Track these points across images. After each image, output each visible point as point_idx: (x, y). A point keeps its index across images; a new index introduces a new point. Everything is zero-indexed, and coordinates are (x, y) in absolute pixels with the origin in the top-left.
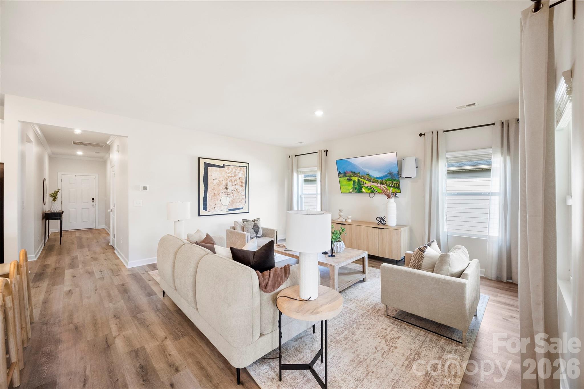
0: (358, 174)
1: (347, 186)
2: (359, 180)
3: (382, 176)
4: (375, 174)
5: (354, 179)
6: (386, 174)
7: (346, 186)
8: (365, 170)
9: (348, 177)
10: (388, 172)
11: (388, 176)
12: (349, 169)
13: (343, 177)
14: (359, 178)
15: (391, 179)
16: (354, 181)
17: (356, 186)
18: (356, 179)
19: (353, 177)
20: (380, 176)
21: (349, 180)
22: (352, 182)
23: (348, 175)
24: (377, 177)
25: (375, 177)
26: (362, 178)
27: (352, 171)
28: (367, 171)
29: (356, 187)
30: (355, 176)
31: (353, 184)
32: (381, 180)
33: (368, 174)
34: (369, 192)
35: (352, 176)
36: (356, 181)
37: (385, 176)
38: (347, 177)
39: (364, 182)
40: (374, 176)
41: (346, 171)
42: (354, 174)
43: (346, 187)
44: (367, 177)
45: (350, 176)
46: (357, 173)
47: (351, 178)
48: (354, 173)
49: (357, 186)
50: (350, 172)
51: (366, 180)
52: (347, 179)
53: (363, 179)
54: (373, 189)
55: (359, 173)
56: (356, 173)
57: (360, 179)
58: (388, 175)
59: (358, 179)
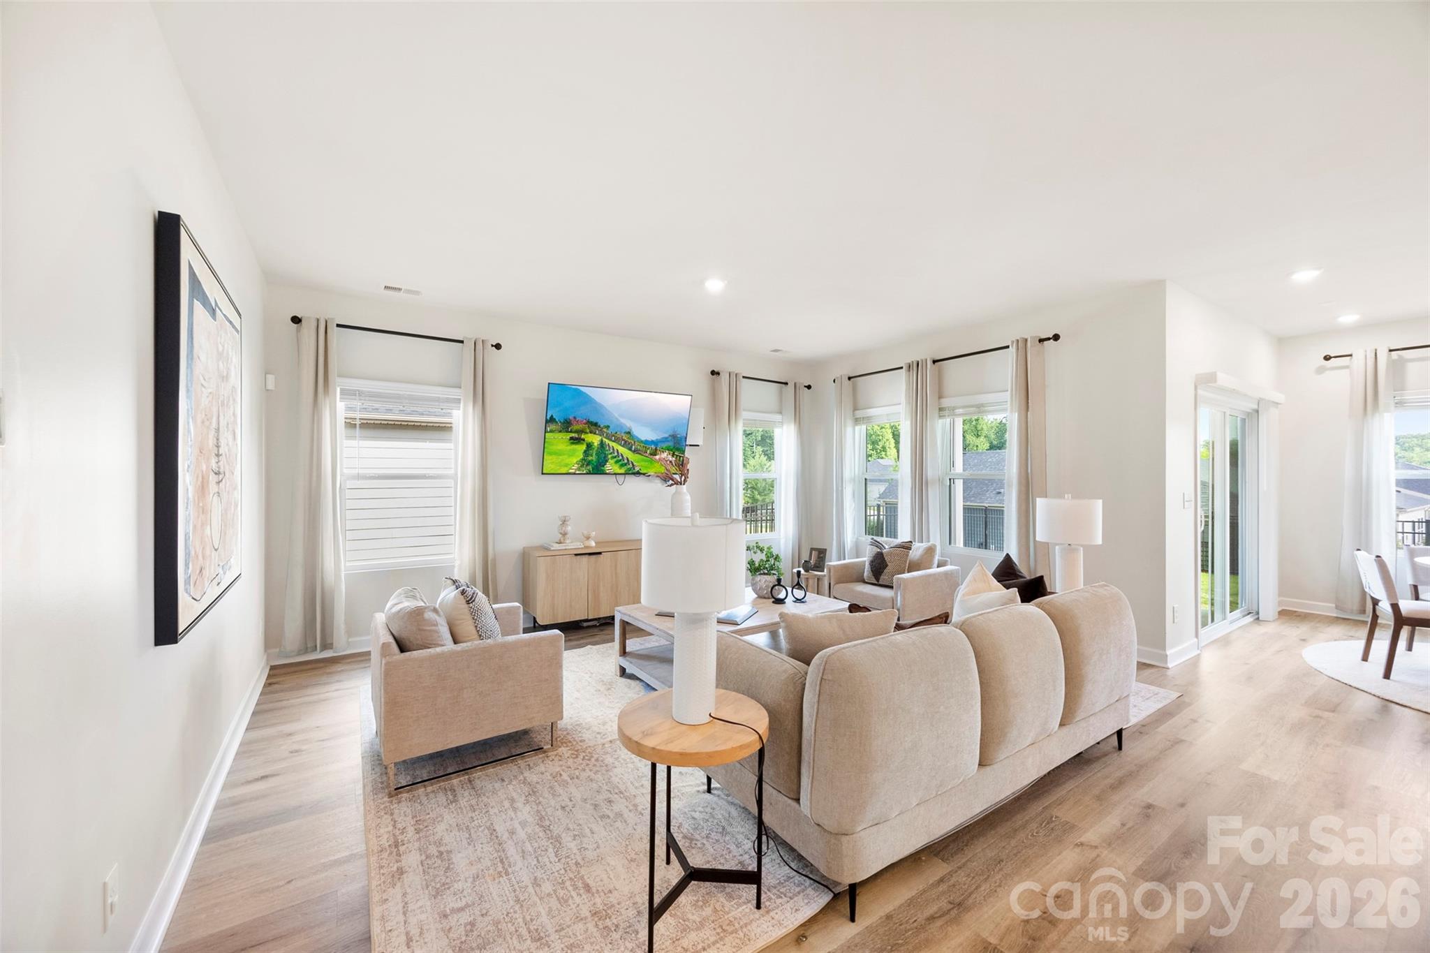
0: (605, 430)
1: (566, 456)
2: (602, 443)
3: (657, 440)
4: (644, 433)
5: (590, 441)
6: (666, 435)
7: (560, 455)
8: (623, 421)
9: (575, 432)
10: (671, 433)
11: (668, 441)
12: (583, 413)
13: (560, 432)
14: (604, 439)
15: (672, 448)
16: (589, 446)
17: (592, 456)
18: (595, 439)
19: (590, 435)
20: (654, 439)
21: (576, 441)
22: (584, 447)
23: (575, 427)
24: (646, 441)
25: (643, 439)
26: (611, 440)
27: (591, 420)
28: (628, 424)
29: (590, 458)
30: (595, 433)
31: (585, 452)
32: (653, 446)
33: (628, 430)
34: (622, 471)
35: (588, 431)
36: (596, 444)
37: (664, 440)
38: (571, 432)
39: (613, 449)
40: (639, 437)
41: (571, 418)
42: (594, 426)
43: (561, 457)
44: (624, 438)
45: (583, 431)
46: (602, 426)
47: (583, 436)
48: (596, 424)
49: (593, 458)
50: (584, 421)
51: (620, 445)
52: (572, 438)
53: (614, 441)
54: (633, 465)
55: (609, 427)
56: (599, 427)
57: (607, 441)
58: (670, 438)
59: (602, 441)
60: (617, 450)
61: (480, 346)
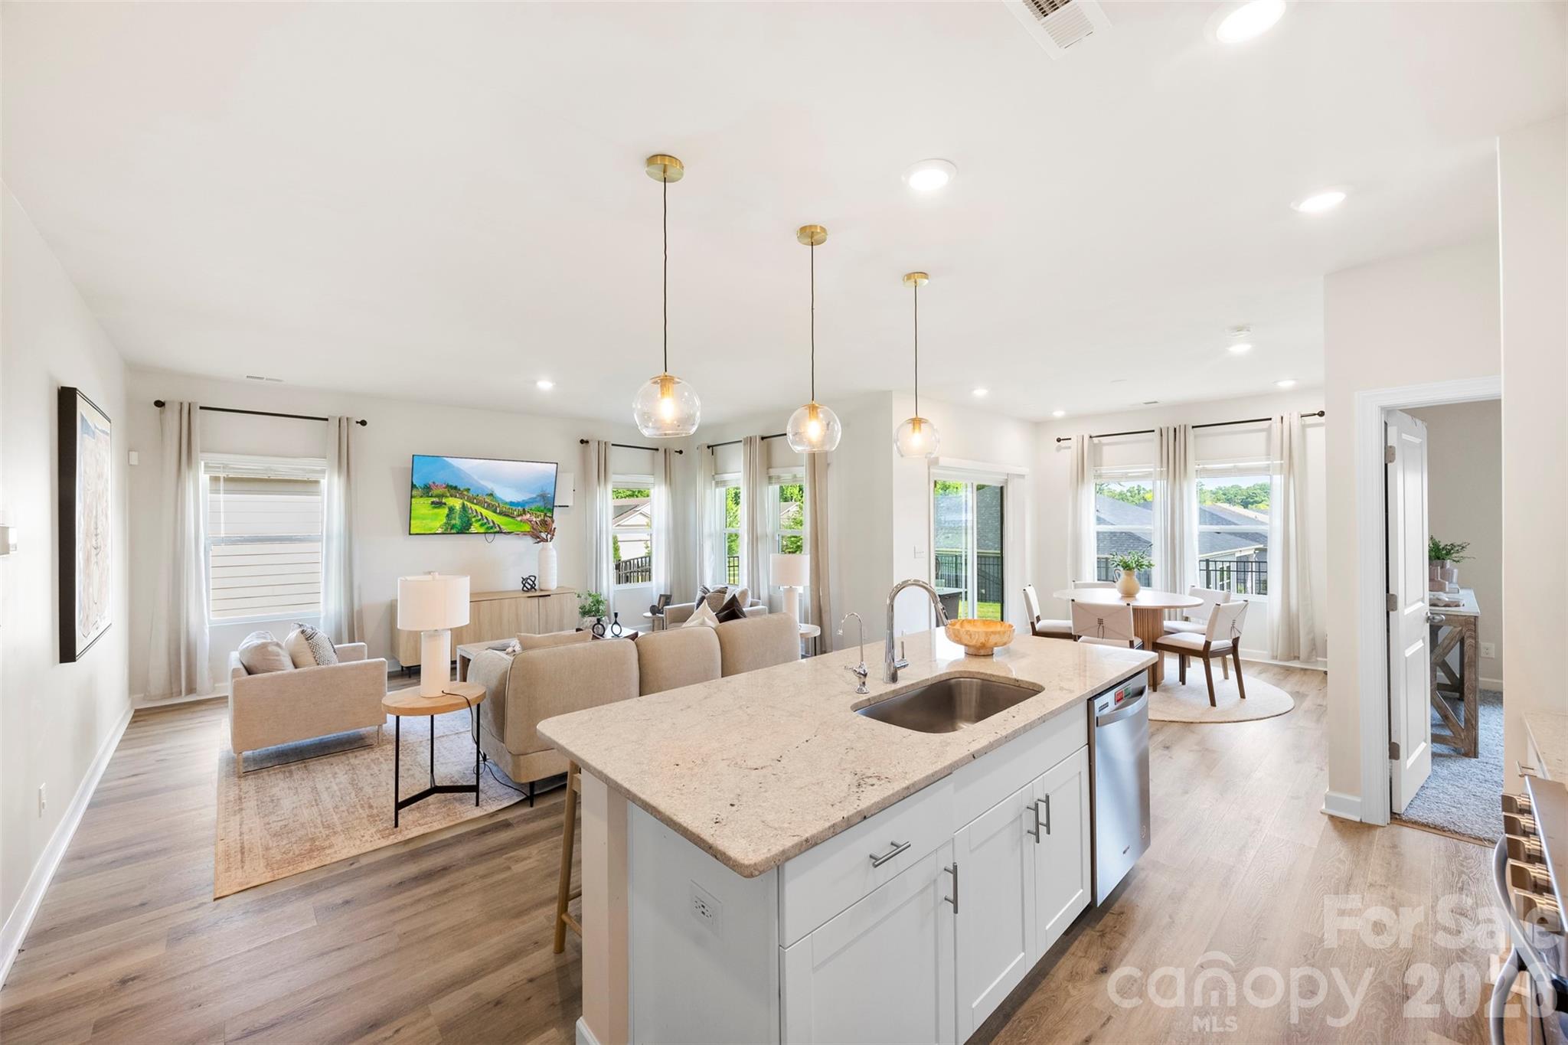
0: (465, 493)
1: (429, 521)
2: (464, 507)
3: (523, 501)
4: (508, 495)
5: (452, 504)
6: (534, 496)
7: (424, 519)
8: (483, 483)
9: (435, 497)
10: (539, 492)
11: (536, 501)
12: (441, 478)
13: (421, 497)
14: (466, 503)
15: (542, 508)
16: (451, 510)
17: (455, 519)
18: (456, 503)
19: (450, 498)
20: (520, 500)
21: (438, 505)
22: (446, 511)
23: (435, 492)
24: (511, 502)
25: (508, 500)
26: (473, 503)
27: (450, 484)
28: (490, 486)
29: (453, 522)
30: (456, 497)
31: (448, 515)
32: (520, 508)
33: (490, 492)
34: (488, 531)
35: (448, 495)
36: (457, 508)
37: (532, 501)
38: (431, 496)
39: (477, 512)
40: (503, 498)
41: (431, 483)
42: (454, 490)
43: (424, 521)
44: (486, 500)
45: (443, 496)
46: (462, 489)
47: (444, 501)
48: (455, 488)
49: (457, 521)
50: (444, 486)
51: (484, 507)
52: (433, 503)
53: (476, 504)
54: (500, 528)
55: (469, 489)
56: (459, 490)
57: (469, 505)
58: (539, 498)
59: (463, 504)
60: (481, 513)
61: (344, 423)
